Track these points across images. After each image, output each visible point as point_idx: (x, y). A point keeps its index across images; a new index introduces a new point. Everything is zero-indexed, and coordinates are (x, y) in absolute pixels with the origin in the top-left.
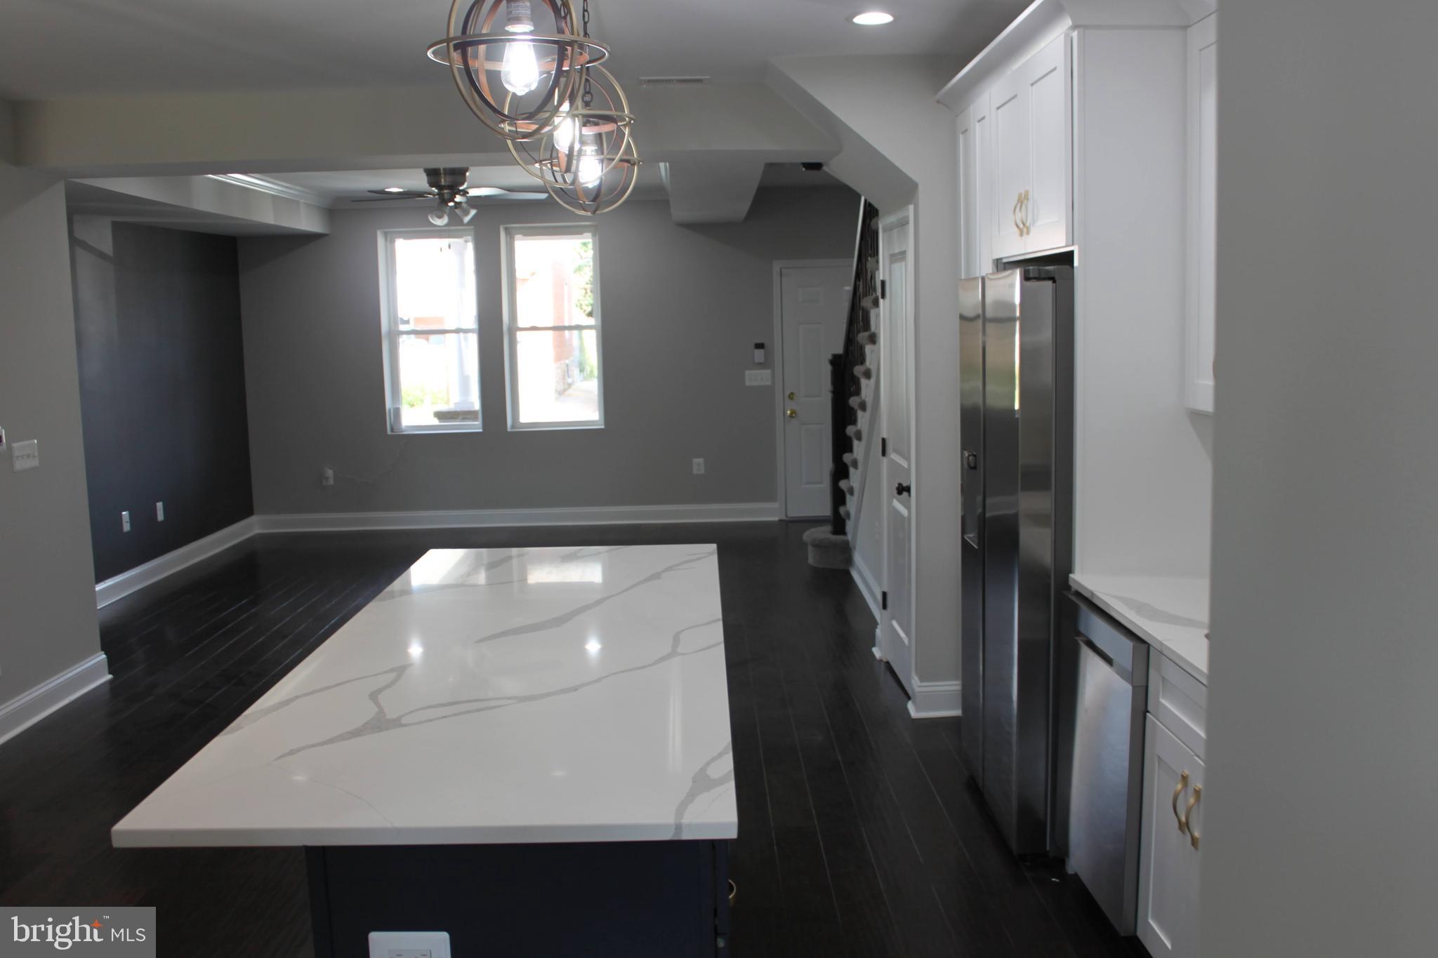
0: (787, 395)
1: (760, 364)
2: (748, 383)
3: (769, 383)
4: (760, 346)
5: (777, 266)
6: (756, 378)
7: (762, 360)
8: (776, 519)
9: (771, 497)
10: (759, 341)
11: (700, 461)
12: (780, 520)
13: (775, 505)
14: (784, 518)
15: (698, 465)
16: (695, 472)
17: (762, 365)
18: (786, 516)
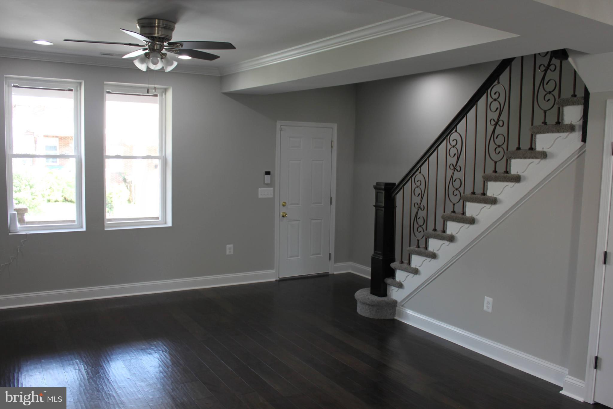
0: (282, 203)
1: (267, 184)
2: (260, 196)
3: (271, 196)
4: (268, 173)
5: (279, 124)
6: (264, 193)
7: (269, 182)
8: (274, 280)
9: (270, 266)
10: (267, 170)
11: (231, 246)
12: (276, 280)
13: (273, 271)
14: (278, 279)
15: (230, 249)
16: (228, 253)
17: (268, 185)
18: (279, 278)
